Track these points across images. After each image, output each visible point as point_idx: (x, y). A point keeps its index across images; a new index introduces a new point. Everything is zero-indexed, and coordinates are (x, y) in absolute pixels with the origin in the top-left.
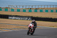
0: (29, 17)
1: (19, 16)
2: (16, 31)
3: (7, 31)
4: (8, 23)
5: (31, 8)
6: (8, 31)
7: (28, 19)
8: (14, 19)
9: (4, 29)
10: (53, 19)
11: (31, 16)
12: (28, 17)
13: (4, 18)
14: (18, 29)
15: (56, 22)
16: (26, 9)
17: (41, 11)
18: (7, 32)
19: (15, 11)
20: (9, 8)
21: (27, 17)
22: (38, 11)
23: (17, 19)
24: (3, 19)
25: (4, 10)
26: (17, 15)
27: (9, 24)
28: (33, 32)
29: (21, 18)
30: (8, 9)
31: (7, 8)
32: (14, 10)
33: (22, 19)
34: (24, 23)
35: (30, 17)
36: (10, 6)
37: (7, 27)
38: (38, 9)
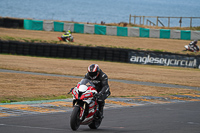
3: (123, 105)
4: (129, 76)
6: (128, 105)
8: (149, 64)
12: (199, 58)
14: (163, 99)
16: (191, 28)
18: (126, 108)
19: (151, 34)
20: (133, 25)
21: (196, 57)
27: (131, 80)
30: (128, 27)
31: (125, 25)
32: (148, 31)
36: (135, 17)
37: (125, 93)
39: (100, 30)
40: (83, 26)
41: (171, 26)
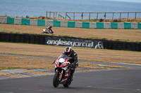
0: (98, 40)
1: (72, 38)
3: (42, 74)
4: (46, 54)
6: (45, 74)
8: (60, 45)
9: (35, 70)
11: (102, 38)
12: (96, 41)
13: (34, 43)
16: (90, 20)
17: (127, 27)
18: (44, 77)
19: (62, 25)
20: (49, 19)
21: (93, 40)
22: (121, 25)
23: (67, 45)
24: (32, 45)
25: (36, 23)
27: (47, 57)
28: (70, 79)
29: (77, 44)
30: (46, 20)
31: (43, 18)
32: (59, 22)
33: (79, 44)
35: (100, 40)
36: (50, 13)
37: (43, 66)
38: (120, 21)
39: (25, 21)
40: (13, 19)
41: (76, 19)
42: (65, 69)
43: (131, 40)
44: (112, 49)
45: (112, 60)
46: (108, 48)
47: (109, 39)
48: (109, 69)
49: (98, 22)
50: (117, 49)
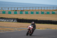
1: (4, 18)
2: (2, 33)
5: (17, 10)
7: (13, 21)
10: (38, 21)
11: (16, 18)
12: (14, 19)
15: (41, 24)
16: (11, 11)
17: (27, 13)
21: (13, 19)
23: (2, 21)
26: (3, 17)
29: (6, 20)
34: (10, 25)
38: (24, 11)
42: (31, 30)
43: (28, 19)
44: (20, 22)
45: (21, 27)
46: (19, 22)
47: (19, 18)
48: (19, 31)
49: (15, 11)
50: (22, 22)
